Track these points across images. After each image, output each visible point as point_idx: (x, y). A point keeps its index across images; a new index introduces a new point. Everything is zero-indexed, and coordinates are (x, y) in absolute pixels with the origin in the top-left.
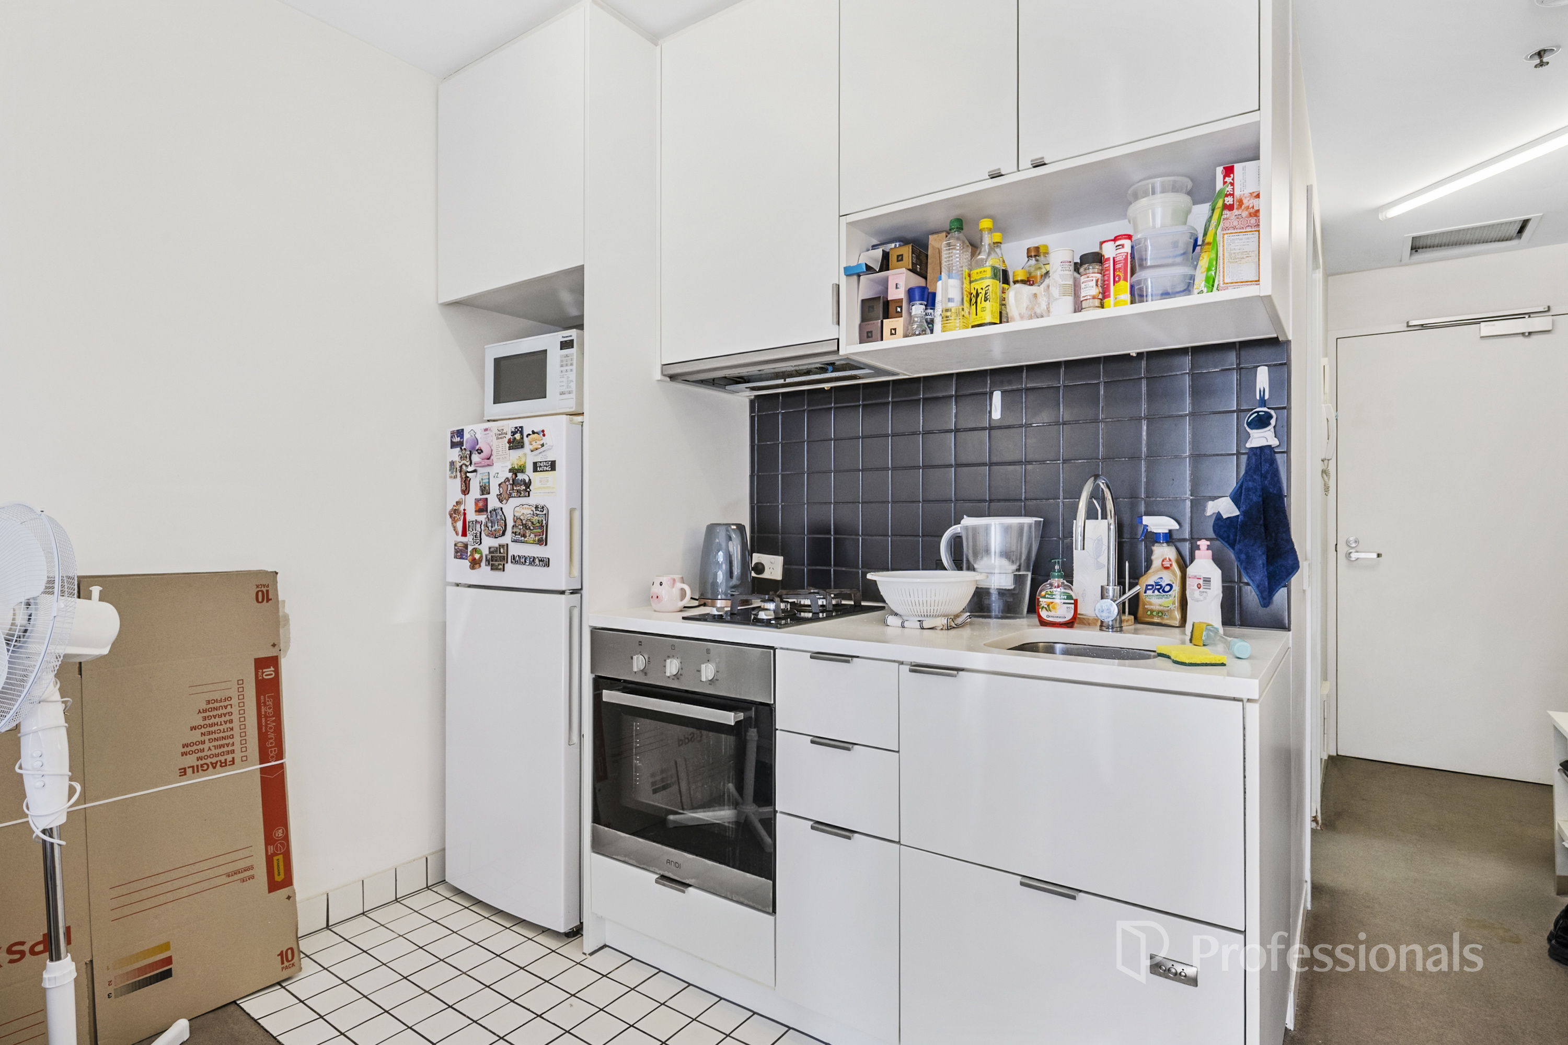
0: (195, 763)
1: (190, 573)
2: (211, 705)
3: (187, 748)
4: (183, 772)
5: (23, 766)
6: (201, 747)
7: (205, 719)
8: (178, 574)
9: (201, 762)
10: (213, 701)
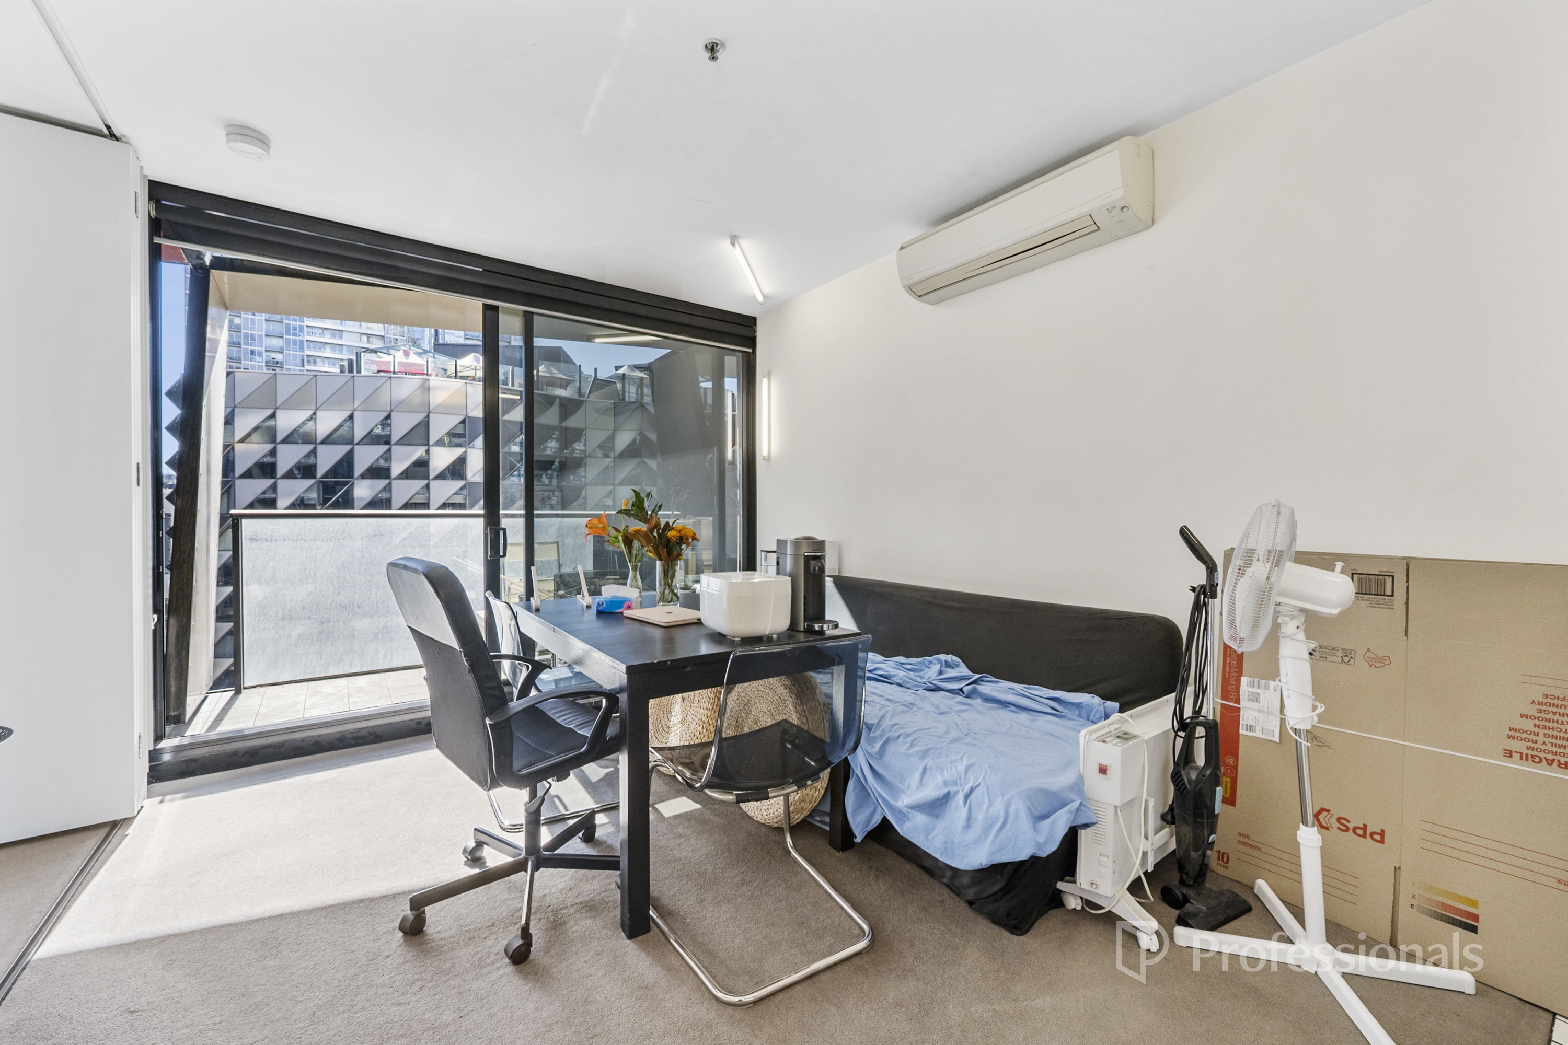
0: (1525, 751)
1: (1503, 563)
2: (1548, 700)
3: (1514, 733)
4: (1509, 754)
5: (1282, 680)
6: (1535, 738)
7: (1540, 711)
8: (1518, 563)
9: (1530, 752)
10: (1553, 697)
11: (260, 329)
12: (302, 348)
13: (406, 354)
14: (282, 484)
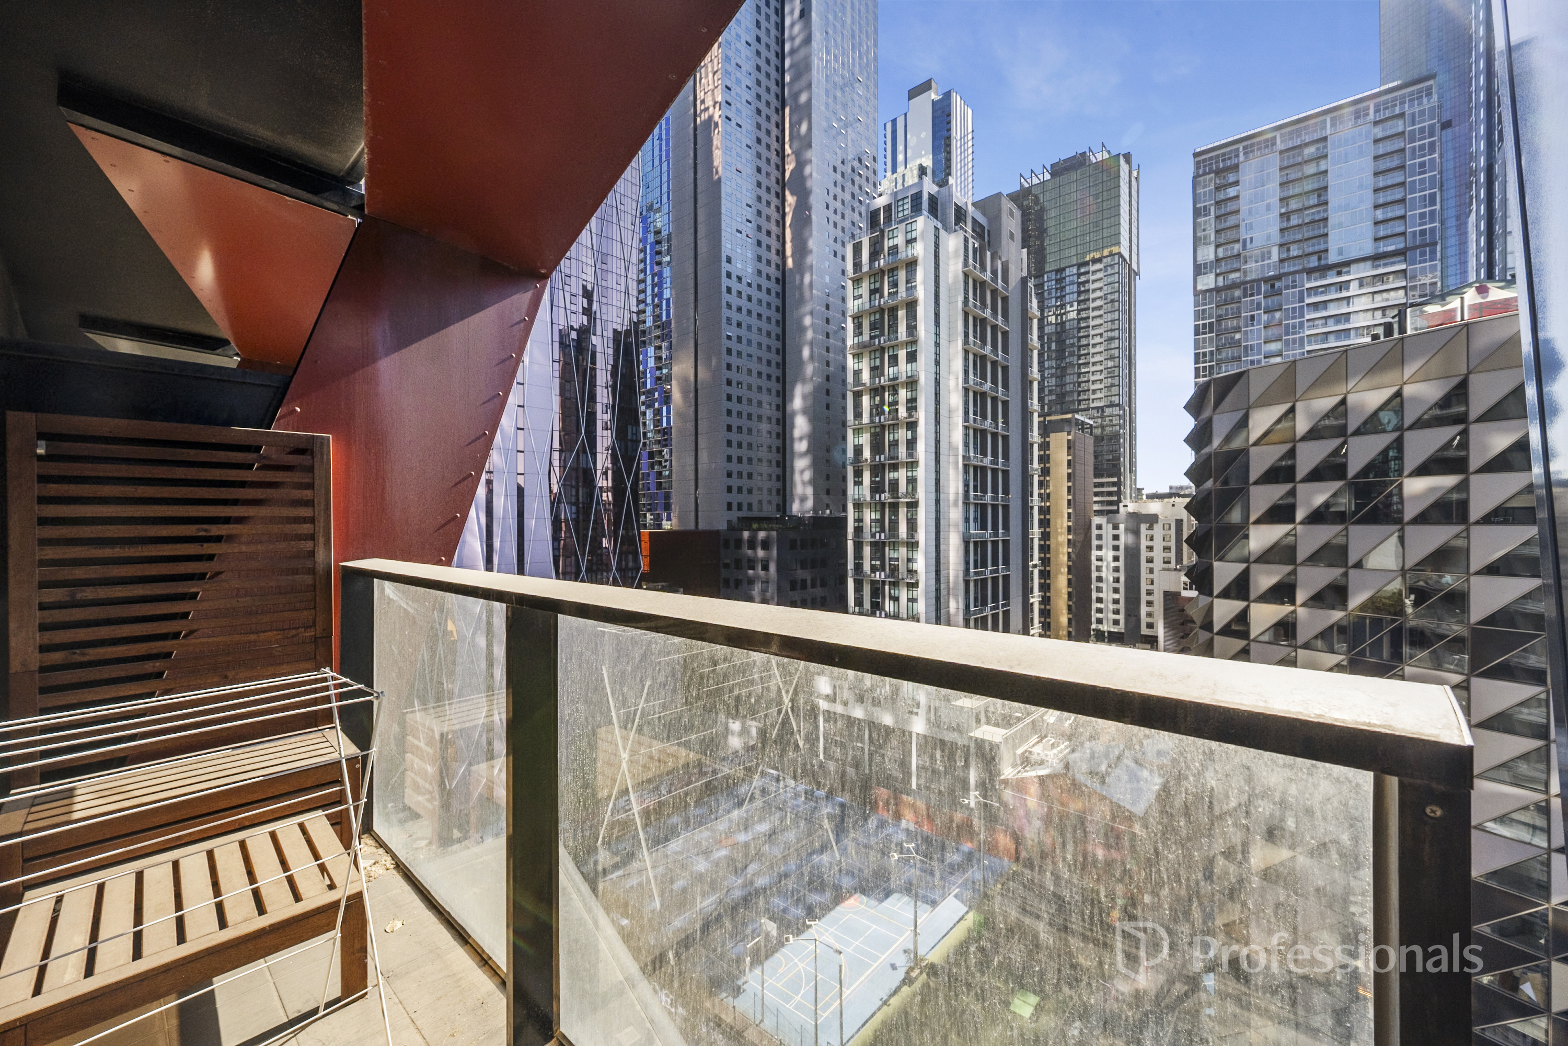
11: (1259, 338)
12: (1302, 345)
13: (1482, 290)
14: (1302, 489)
